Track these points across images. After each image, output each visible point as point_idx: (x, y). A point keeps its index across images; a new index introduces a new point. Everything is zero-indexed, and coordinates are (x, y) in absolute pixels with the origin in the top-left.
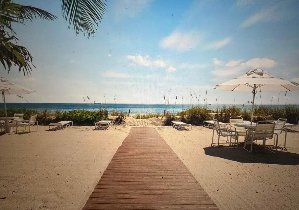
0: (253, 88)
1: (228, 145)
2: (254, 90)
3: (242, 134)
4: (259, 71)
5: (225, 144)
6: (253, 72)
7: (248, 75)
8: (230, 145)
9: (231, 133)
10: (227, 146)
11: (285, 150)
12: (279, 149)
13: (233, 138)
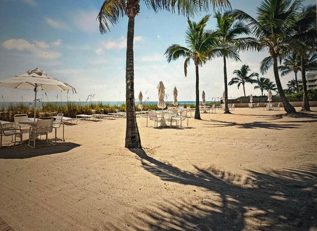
0: (35, 86)
1: (13, 144)
2: (35, 89)
3: (25, 131)
4: (39, 71)
5: (9, 144)
6: (33, 72)
7: (29, 74)
8: (15, 144)
9: (16, 131)
10: (12, 146)
11: (63, 141)
12: (59, 141)
13: (18, 137)
